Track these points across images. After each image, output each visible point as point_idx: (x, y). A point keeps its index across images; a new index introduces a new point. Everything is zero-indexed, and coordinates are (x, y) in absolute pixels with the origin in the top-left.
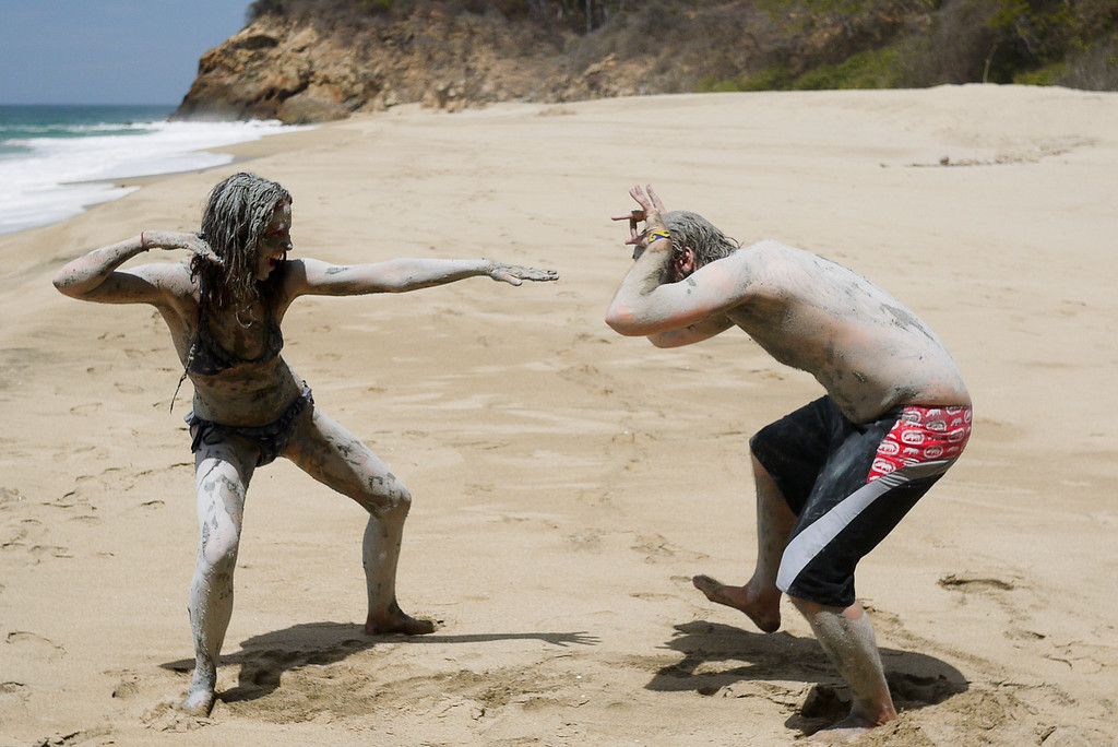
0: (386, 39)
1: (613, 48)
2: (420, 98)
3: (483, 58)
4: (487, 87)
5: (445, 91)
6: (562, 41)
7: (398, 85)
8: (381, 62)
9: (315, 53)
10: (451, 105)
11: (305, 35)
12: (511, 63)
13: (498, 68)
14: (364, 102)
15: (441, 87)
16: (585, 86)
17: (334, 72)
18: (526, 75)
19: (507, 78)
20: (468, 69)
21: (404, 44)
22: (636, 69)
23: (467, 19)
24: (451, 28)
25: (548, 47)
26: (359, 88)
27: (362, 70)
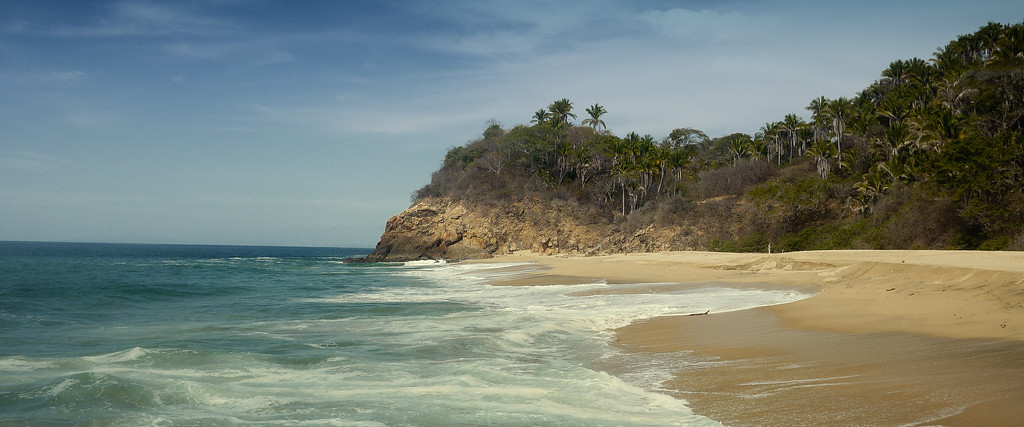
0: (508, 213)
1: (652, 221)
2: (531, 247)
3: (567, 225)
4: (572, 242)
5: (547, 243)
6: (613, 216)
7: (517, 239)
8: (507, 225)
9: (466, 220)
10: (550, 251)
11: (459, 209)
12: (584, 228)
13: (577, 231)
14: (497, 249)
15: (544, 241)
16: (637, 242)
17: (479, 231)
18: (594, 235)
19: (583, 237)
20: (559, 231)
21: (519, 216)
22: (669, 233)
23: (556, 202)
24: (547, 207)
25: (604, 220)
26: (493, 241)
27: (495, 230)
